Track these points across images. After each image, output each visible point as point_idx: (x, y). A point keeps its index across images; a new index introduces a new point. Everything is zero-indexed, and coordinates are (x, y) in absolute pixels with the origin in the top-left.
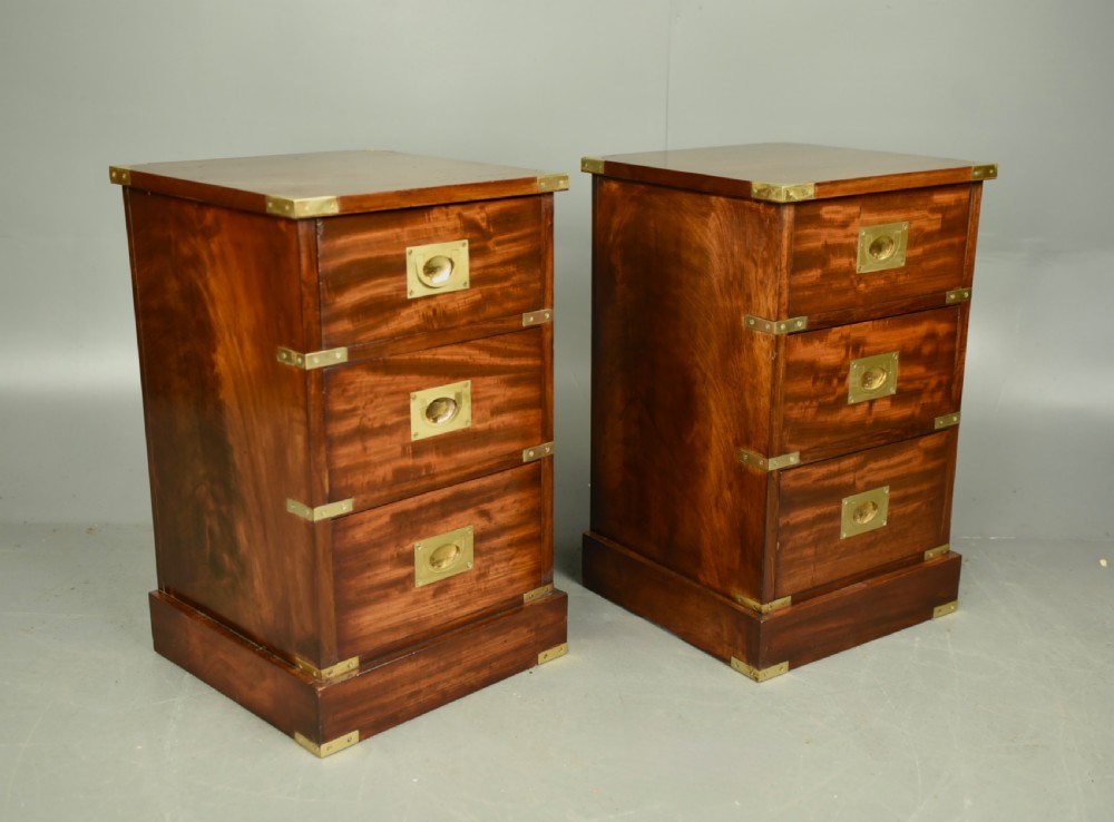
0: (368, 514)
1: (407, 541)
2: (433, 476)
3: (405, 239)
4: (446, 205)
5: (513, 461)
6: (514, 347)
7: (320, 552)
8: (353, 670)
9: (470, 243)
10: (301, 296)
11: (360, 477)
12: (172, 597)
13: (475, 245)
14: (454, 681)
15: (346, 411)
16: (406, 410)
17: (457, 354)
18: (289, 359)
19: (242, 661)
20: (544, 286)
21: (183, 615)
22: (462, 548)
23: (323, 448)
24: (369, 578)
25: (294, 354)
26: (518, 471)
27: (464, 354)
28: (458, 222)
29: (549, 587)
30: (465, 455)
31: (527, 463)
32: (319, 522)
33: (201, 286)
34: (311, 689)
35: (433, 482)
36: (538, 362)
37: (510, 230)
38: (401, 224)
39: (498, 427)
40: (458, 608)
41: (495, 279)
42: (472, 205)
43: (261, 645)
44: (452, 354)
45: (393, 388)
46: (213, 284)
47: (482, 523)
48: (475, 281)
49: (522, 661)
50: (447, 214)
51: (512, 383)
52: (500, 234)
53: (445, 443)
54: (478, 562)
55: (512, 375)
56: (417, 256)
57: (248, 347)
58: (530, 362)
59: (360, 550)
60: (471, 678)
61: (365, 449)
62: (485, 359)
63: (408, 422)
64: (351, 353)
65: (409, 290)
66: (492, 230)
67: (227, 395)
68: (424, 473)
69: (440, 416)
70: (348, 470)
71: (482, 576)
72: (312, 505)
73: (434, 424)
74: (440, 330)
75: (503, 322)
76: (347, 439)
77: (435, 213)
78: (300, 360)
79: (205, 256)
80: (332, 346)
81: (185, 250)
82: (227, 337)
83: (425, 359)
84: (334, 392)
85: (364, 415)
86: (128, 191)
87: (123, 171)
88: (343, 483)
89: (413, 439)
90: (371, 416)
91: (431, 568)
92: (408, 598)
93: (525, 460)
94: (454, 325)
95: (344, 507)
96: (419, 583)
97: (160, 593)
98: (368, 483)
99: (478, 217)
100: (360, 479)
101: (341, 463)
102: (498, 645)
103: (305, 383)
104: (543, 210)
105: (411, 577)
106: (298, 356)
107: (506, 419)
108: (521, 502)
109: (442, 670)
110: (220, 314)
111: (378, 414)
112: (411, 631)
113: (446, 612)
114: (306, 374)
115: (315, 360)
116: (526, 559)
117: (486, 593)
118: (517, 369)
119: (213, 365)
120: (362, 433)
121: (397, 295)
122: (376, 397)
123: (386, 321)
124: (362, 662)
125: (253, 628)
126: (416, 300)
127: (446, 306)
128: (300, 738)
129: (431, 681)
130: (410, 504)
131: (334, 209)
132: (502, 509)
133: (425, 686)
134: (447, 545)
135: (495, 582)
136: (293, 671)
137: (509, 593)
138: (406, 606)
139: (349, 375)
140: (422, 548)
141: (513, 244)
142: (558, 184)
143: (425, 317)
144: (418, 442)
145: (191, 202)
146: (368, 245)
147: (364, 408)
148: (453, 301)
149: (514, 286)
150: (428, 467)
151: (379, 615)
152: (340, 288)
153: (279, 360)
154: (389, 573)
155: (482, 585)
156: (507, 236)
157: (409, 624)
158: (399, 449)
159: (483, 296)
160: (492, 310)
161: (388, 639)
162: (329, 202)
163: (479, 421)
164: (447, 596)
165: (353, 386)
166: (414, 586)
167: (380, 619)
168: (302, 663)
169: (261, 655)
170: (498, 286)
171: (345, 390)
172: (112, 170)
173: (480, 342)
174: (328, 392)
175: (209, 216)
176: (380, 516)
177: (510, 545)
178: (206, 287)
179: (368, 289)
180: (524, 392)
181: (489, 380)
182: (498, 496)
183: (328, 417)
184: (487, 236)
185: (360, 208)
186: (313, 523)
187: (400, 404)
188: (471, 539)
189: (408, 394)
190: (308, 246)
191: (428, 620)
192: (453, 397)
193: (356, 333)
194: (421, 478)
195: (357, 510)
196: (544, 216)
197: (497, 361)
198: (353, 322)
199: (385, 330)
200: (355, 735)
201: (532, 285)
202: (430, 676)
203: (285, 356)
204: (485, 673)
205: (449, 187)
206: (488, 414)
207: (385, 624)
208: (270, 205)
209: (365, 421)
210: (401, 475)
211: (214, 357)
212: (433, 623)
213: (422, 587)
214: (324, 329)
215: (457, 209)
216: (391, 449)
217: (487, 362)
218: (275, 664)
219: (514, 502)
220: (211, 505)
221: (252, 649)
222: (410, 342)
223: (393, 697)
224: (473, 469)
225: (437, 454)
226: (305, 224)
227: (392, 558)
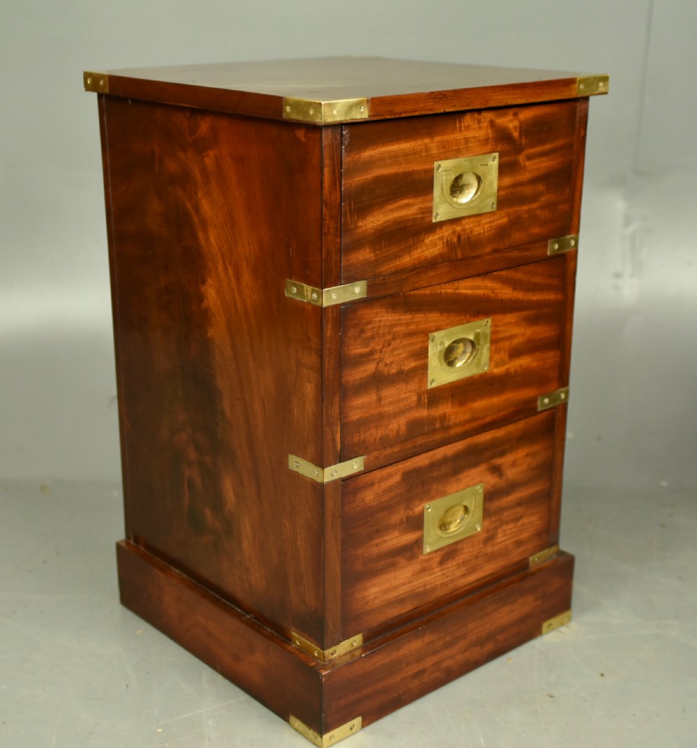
0: (378, 474)
1: (417, 503)
2: (448, 428)
3: (434, 152)
4: (479, 111)
5: (527, 409)
6: (537, 280)
7: (329, 519)
8: (356, 649)
9: (500, 157)
10: (322, 219)
11: (373, 431)
12: (142, 548)
13: (505, 159)
14: (459, 657)
15: (362, 355)
16: (423, 353)
17: (479, 288)
18: (300, 292)
19: (224, 628)
20: (572, 208)
21: (156, 571)
22: (471, 509)
23: (336, 399)
24: (377, 545)
25: (308, 289)
26: (533, 420)
27: (486, 288)
28: (490, 131)
29: (554, 548)
30: (481, 404)
31: (542, 412)
32: (329, 483)
33: (189, 207)
34: (313, 673)
35: (446, 435)
36: (560, 297)
37: (542, 142)
38: (431, 134)
39: (516, 371)
40: (464, 576)
41: (522, 200)
42: (506, 110)
43: (248, 613)
44: (474, 288)
45: (412, 327)
46: (205, 206)
47: (492, 480)
48: (503, 202)
49: (526, 631)
50: (479, 122)
51: (532, 321)
52: (532, 146)
53: (462, 391)
54: (486, 523)
55: (533, 312)
56: (444, 171)
57: (247, 278)
58: (551, 296)
59: (369, 514)
60: (476, 652)
61: (380, 399)
62: (506, 293)
63: (424, 368)
64: (370, 288)
65: (434, 214)
66: (523, 141)
67: (218, 332)
68: (438, 426)
69: (456, 358)
70: (363, 423)
71: (489, 538)
72: (322, 464)
73: (451, 369)
74: (463, 259)
75: (528, 250)
76: (362, 388)
77: (468, 119)
78: (315, 296)
79: (196, 172)
80: (352, 279)
81: (172, 166)
82: (220, 268)
83: (447, 294)
84: (351, 333)
85: (381, 360)
86: (104, 99)
87: (100, 77)
88: (356, 439)
89: (429, 387)
90: (388, 361)
91: (439, 533)
92: (415, 566)
93: (539, 409)
94: (478, 253)
95: (354, 466)
96: (427, 549)
97: (128, 543)
98: (381, 438)
99: (511, 126)
100: (374, 434)
101: (355, 416)
102: (504, 615)
103: (321, 323)
104: (578, 119)
105: (419, 543)
106: (313, 291)
107: (524, 361)
108: (533, 455)
109: (448, 645)
110: (212, 240)
111: (395, 359)
112: (416, 603)
113: (452, 581)
114: (320, 311)
115: (333, 296)
116: (534, 518)
117: (491, 557)
118: (539, 305)
119: (201, 298)
120: (378, 381)
121: (422, 218)
122: (394, 339)
123: (409, 250)
124: (365, 639)
125: (238, 591)
126: (441, 224)
127: (471, 231)
128: (298, 723)
129: (436, 658)
130: (422, 460)
131: (363, 114)
132: (514, 464)
133: (430, 664)
134: (455, 506)
135: (502, 545)
136: (290, 648)
137: (515, 556)
138: (413, 575)
139: (367, 313)
140: (431, 509)
141: (544, 159)
142: (598, 87)
143: (449, 245)
144: (434, 390)
145: (182, 109)
146: (395, 158)
147: (381, 352)
148: (479, 225)
149: (542, 208)
150: (443, 418)
151: (384, 587)
152: (364, 210)
153: (287, 295)
154: (397, 539)
155: (489, 549)
156: (538, 149)
157: (414, 595)
158: (415, 398)
159: (509, 220)
160: (518, 237)
161: (394, 612)
162: (358, 104)
163: (497, 365)
164: (454, 563)
165: (370, 327)
166: (422, 553)
167: (387, 591)
168: (299, 639)
169: (249, 624)
170: (525, 208)
171: (362, 331)
172: (87, 75)
173: (503, 273)
174: (345, 333)
175: (204, 126)
176: (391, 476)
177: (519, 503)
178: (197, 209)
179: (392, 211)
180: (543, 331)
181: (510, 318)
182: (511, 450)
183: (343, 362)
184: (518, 149)
185: (391, 112)
186: (322, 484)
187: (419, 346)
188: (480, 499)
189: (427, 335)
190: (332, 158)
191: (434, 589)
192: (471, 337)
193: (377, 263)
194: (434, 431)
195: (368, 470)
196: (577, 125)
197: (519, 295)
198: (374, 251)
199: (407, 260)
200: (357, 721)
201: (560, 207)
202: (434, 653)
203: (295, 290)
204: (489, 647)
205: (486, 88)
206: (504, 355)
207: (391, 596)
208: (288, 109)
209: (381, 366)
210: (415, 427)
211: (203, 289)
212: (439, 593)
213: (430, 553)
214: (343, 259)
215: (488, 116)
216: (407, 398)
217: (509, 296)
218: (267, 637)
219: (527, 455)
220: (192, 454)
221: (239, 617)
222: (432, 274)
223: (398, 678)
224: (487, 420)
225: (453, 403)
226: (329, 131)
227: (402, 522)
